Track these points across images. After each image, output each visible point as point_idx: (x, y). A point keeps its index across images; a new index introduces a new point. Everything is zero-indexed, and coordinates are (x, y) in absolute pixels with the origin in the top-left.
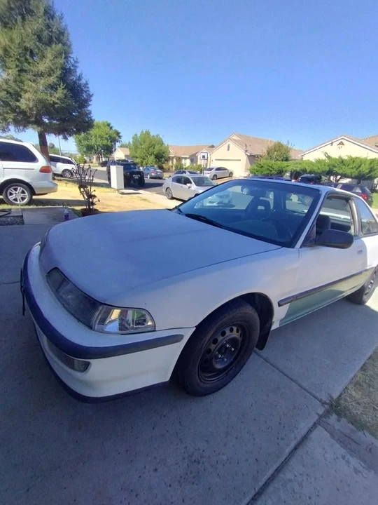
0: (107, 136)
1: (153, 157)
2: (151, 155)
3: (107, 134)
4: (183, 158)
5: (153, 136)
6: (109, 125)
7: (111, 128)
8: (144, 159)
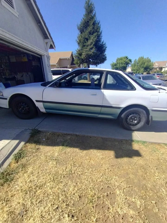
0: (125, 62)
1: (143, 69)
2: (142, 68)
3: (124, 62)
4: (164, 67)
5: (145, 58)
6: (127, 57)
7: (128, 59)
8: (138, 70)
